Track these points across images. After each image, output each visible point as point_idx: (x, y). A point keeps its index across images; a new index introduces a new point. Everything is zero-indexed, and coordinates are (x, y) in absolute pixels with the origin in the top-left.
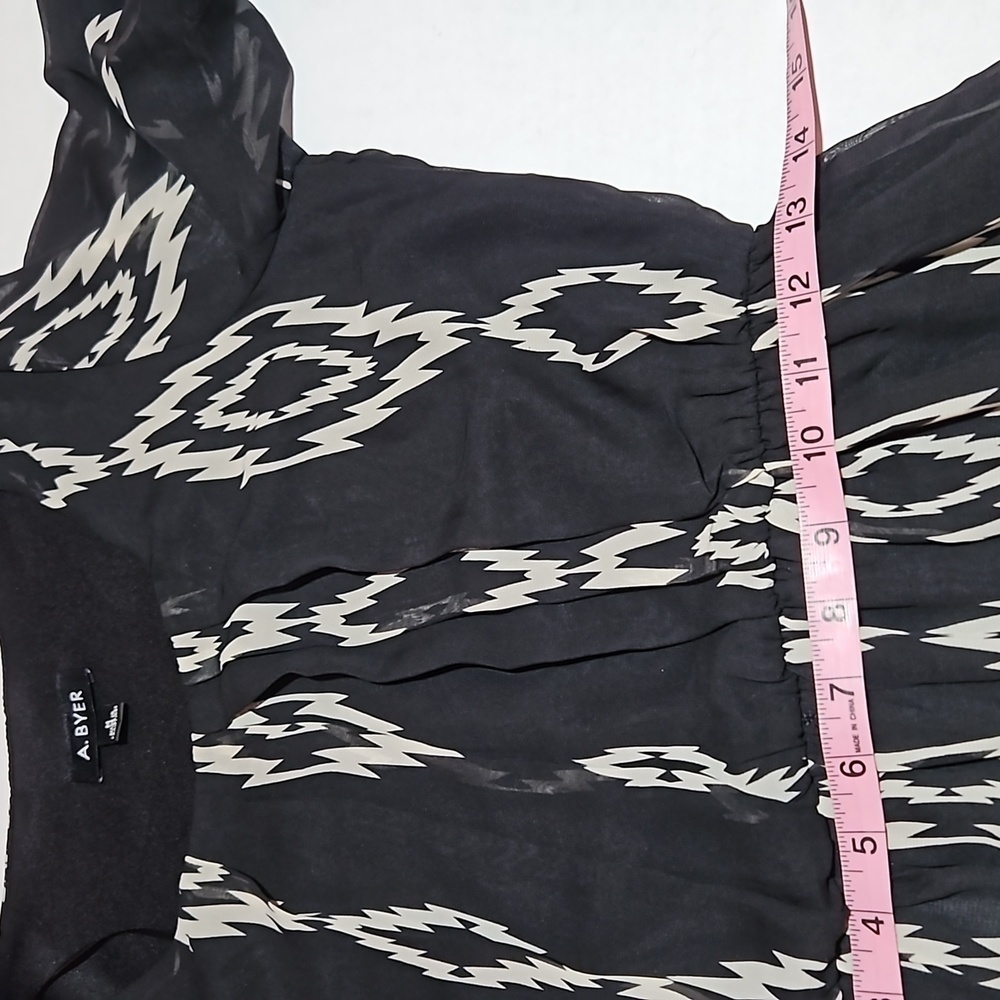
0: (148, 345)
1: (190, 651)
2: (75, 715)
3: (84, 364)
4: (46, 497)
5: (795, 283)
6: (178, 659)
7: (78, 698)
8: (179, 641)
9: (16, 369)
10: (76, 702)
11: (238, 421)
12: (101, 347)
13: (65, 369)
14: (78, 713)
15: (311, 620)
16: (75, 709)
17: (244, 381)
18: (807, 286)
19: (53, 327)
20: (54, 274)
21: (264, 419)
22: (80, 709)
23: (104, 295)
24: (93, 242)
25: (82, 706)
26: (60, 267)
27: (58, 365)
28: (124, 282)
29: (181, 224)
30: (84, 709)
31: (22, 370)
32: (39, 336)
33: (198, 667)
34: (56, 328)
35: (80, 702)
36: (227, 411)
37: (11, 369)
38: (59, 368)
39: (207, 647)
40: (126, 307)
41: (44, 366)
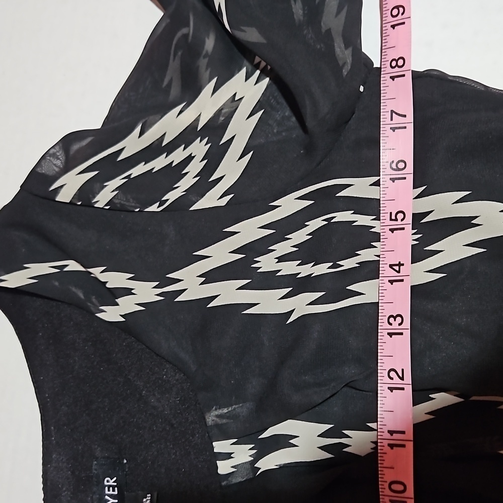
0: (212, 200)
1: (228, 456)
2: (107, 497)
3: (154, 208)
4: (103, 311)
5: (392, 374)
6: (217, 462)
7: (111, 483)
8: (220, 446)
9: (96, 205)
10: (109, 487)
11: (290, 268)
12: (172, 196)
13: (137, 210)
14: (109, 495)
15: (343, 441)
16: (107, 492)
17: (300, 236)
18: (402, 379)
19: (130, 175)
20: (141, 134)
21: (323, 269)
22: (111, 492)
23: (178, 156)
24: (181, 112)
25: (114, 491)
26: (148, 130)
27: (132, 206)
28: (199, 148)
29: (257, 107)
30: (116, 493)
31: (101, 207)
32: (118, 182)
33: (234, 470)
34: (132, 177)
35: (114, 487)
36: (281, 259)
37: (92, 206)
38: (131, 209)
39: (243, 454)
40: (195, 167)
41: (119, 205)
